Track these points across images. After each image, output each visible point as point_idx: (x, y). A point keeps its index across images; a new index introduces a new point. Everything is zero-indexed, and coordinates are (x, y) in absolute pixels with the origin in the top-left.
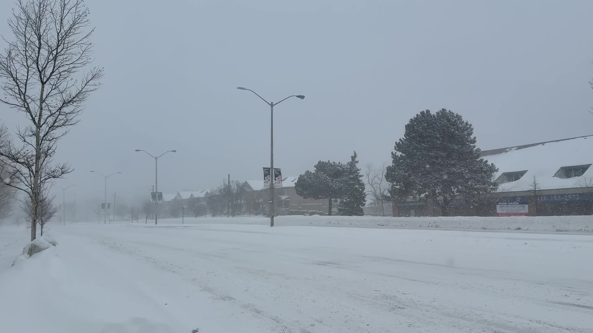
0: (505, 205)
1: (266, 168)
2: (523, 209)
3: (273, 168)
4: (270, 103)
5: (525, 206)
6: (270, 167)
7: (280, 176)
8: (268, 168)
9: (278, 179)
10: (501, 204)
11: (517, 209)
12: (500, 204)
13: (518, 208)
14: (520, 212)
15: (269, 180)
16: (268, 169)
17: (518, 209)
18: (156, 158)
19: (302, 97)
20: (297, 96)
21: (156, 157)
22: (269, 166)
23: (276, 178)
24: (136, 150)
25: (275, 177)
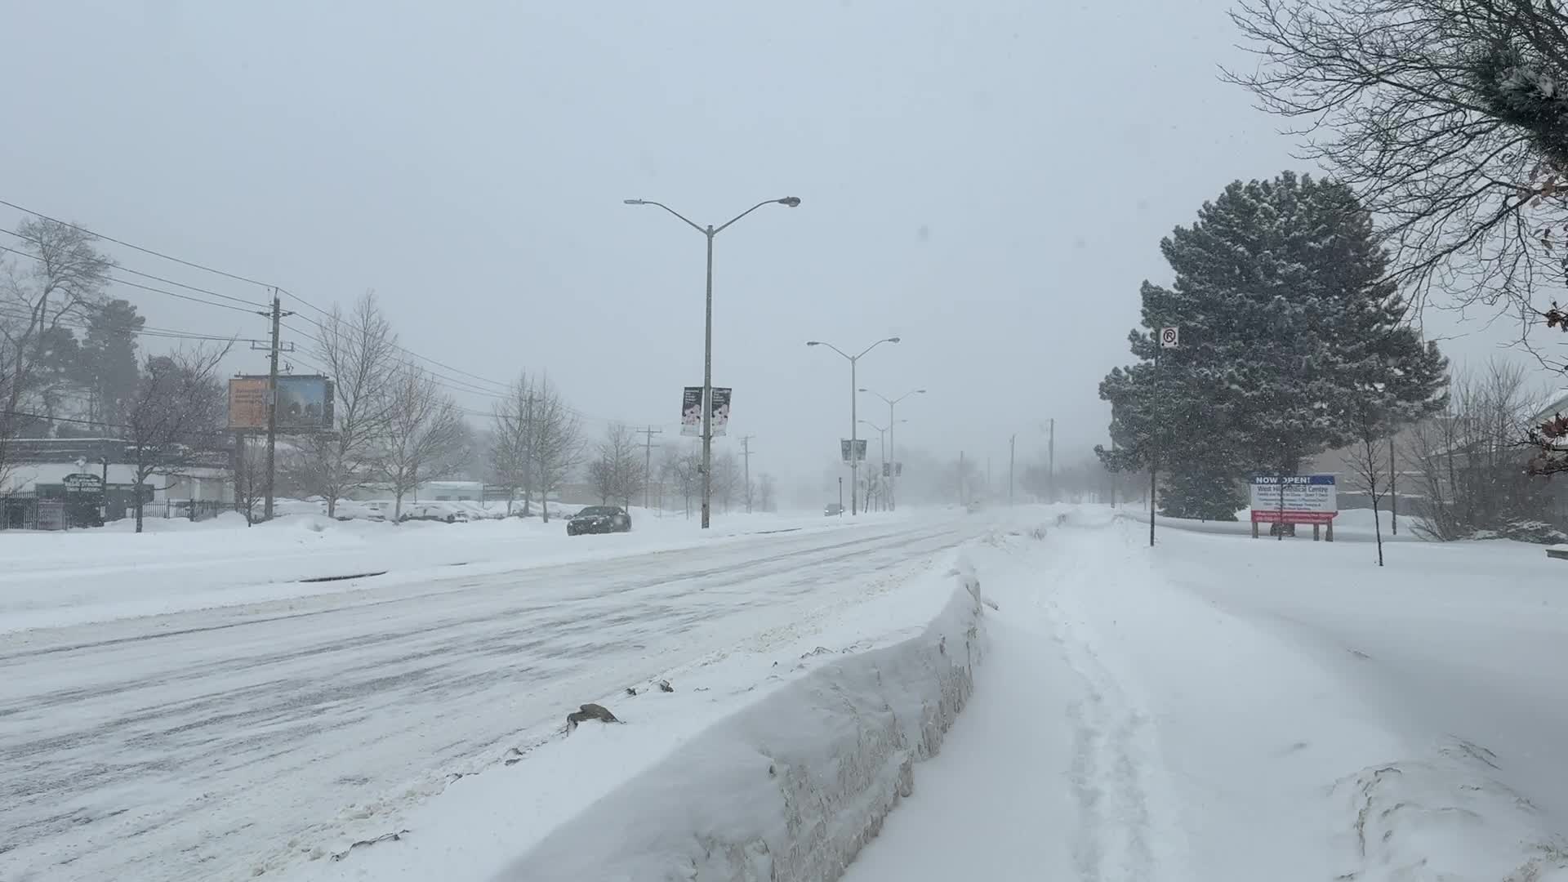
0: (1272, 486)
1: (690, 389)
2: (1324, 501)
3: (710, 388)
4: (706, 229)
5: (1326, 490)
6: (703, 385)
7: (725, 406)
8: (696, 389)
9: (720, 413)
10: (1263, 483)
11: (1303, 499)
12: (1259, 483)
13: (1307, 495)
14: (1313, 509)
15: (698, 417)
16: (697, 391)
17: (1306, 498)
18: (853, 360)
19: (793, 202)
20: (782, 201)
21: (853, 357)
22: (700, 383)
23: (716, 412)
24: (809, 344)
25: (713, 411)
